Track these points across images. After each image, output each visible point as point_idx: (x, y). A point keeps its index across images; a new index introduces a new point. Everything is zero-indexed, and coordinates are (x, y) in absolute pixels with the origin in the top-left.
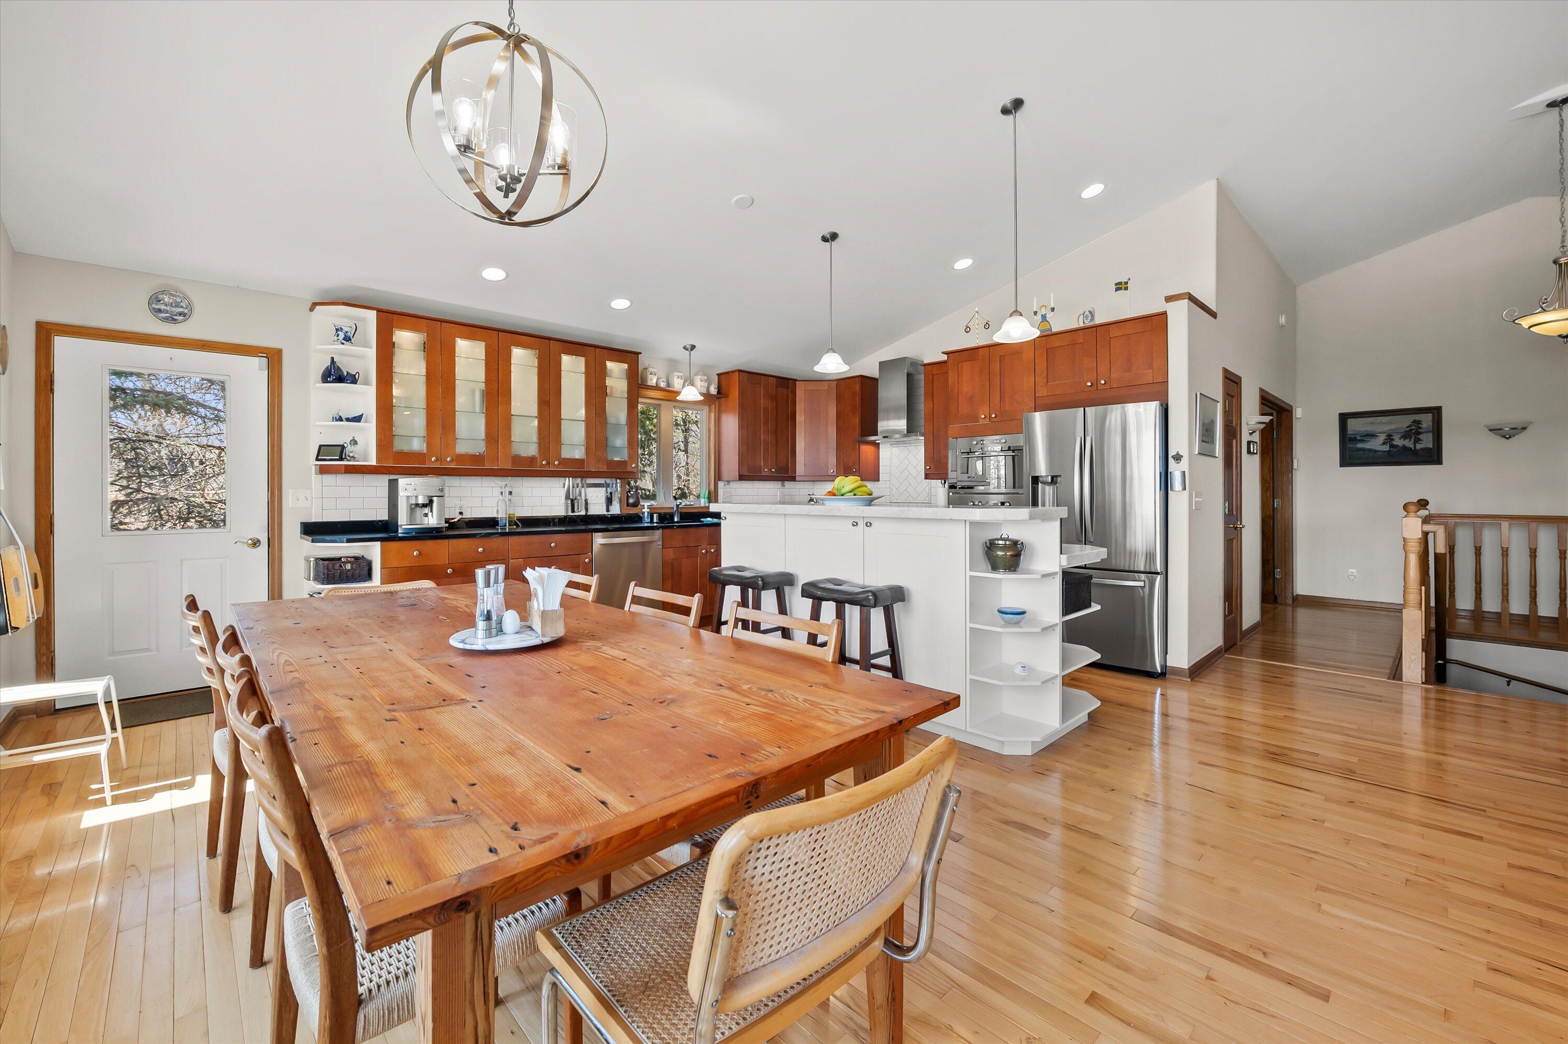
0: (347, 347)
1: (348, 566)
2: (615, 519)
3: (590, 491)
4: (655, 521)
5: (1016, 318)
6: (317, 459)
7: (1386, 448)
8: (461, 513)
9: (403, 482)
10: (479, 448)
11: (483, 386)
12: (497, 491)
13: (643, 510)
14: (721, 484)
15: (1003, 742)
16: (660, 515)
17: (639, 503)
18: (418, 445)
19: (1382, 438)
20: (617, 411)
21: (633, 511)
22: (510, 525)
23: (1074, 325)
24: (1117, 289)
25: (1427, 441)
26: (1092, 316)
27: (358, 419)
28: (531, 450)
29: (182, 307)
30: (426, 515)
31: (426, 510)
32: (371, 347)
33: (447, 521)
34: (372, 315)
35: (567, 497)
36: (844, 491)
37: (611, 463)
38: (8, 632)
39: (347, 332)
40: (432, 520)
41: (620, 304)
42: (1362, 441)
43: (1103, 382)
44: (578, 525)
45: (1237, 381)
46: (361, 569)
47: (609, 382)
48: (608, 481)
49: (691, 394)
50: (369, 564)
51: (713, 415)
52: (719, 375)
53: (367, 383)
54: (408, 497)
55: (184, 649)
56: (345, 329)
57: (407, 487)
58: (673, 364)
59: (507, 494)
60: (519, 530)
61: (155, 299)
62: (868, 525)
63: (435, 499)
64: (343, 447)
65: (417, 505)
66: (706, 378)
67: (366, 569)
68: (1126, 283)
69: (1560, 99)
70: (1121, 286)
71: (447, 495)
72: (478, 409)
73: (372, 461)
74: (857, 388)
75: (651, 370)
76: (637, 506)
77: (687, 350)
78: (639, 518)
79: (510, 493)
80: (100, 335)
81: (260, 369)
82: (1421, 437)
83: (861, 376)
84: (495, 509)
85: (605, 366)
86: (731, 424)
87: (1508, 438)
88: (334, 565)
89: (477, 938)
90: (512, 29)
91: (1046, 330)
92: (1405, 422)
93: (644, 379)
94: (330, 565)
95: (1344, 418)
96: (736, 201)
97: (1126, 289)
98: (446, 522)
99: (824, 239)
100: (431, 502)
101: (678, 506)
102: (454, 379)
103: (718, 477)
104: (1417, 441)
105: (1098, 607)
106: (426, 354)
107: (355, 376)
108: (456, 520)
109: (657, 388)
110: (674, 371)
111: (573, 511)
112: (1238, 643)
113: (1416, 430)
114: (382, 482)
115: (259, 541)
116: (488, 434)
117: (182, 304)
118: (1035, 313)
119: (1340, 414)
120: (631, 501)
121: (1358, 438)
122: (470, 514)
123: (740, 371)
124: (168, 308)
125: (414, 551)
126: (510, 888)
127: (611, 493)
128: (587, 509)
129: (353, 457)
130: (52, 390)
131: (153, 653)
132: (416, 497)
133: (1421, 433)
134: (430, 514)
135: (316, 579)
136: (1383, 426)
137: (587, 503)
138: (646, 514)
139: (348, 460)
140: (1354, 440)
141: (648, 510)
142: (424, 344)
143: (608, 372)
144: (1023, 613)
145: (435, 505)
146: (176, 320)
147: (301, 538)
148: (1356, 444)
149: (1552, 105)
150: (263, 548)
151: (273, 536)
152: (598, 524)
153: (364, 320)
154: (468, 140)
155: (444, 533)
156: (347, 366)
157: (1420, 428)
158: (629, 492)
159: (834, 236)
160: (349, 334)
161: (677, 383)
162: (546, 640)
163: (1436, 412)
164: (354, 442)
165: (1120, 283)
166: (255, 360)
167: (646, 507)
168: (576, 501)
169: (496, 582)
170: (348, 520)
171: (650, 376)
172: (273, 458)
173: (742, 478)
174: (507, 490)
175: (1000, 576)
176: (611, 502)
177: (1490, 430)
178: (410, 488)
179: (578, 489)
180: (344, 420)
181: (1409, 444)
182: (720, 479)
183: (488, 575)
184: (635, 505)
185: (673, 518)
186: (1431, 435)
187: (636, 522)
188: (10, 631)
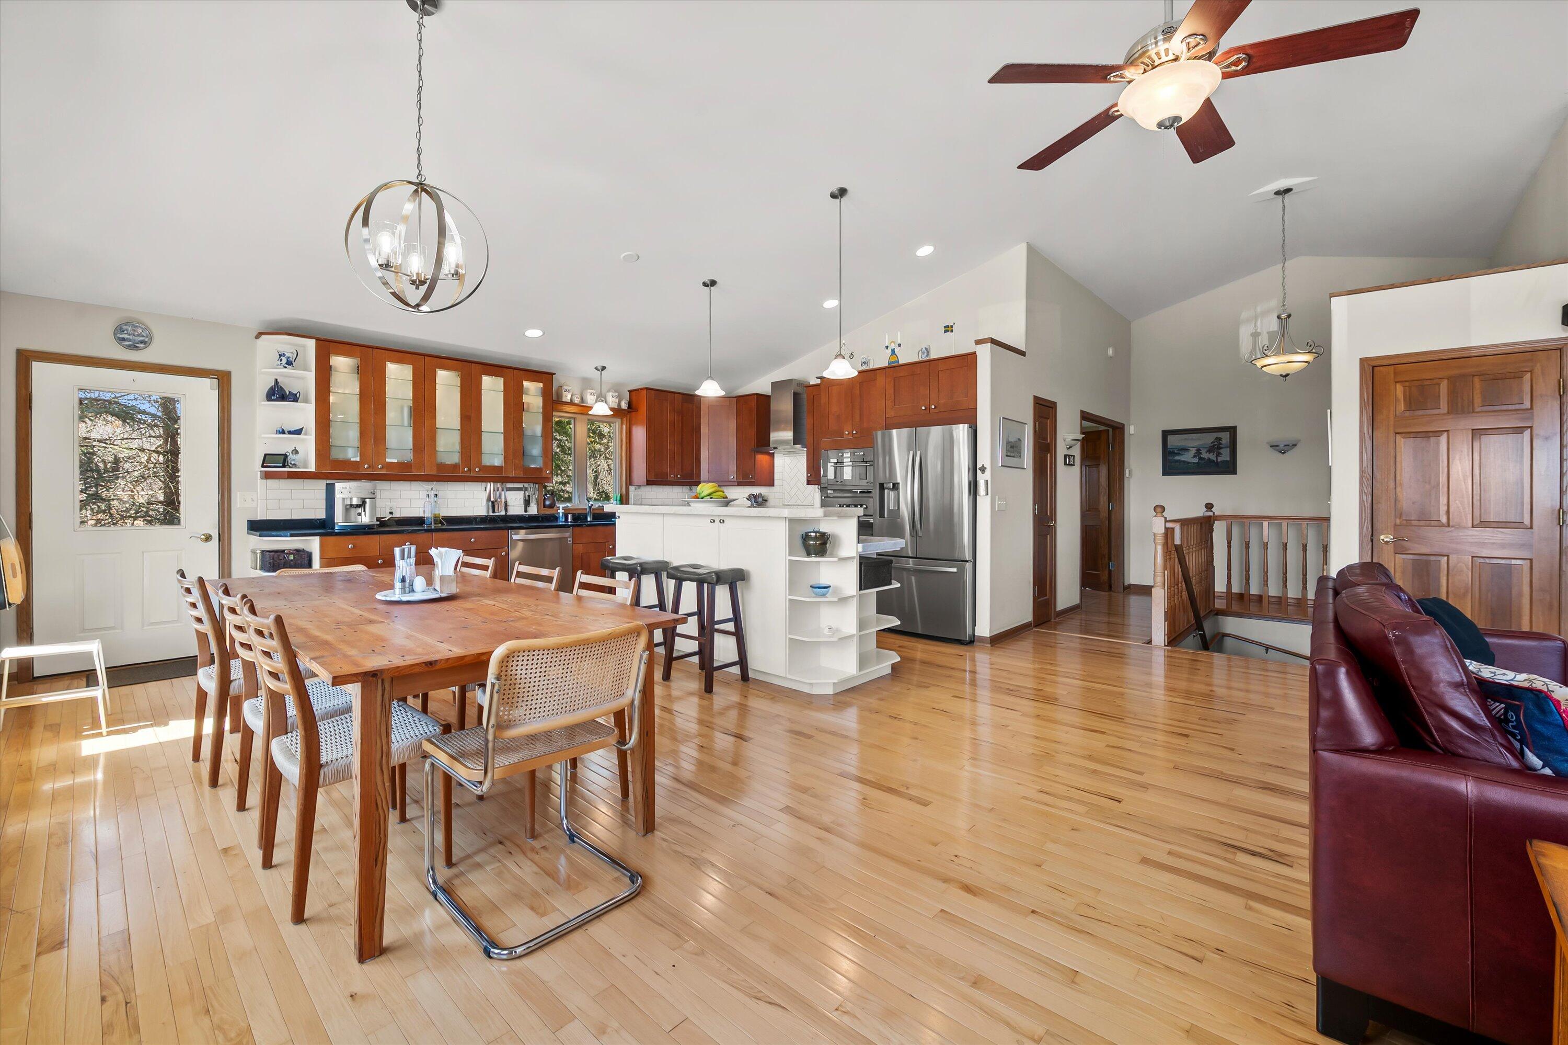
0: (289, 370)
1: (291, 557)
2: (532, 518)
3: (509, 494)
4: (569, 520)
5: (839, 360)
6: (263, 466)
7: (1196, 460)
8: (391, 513)
9: (339, 486)
10: (408, 456)
11: (410, 403)
12: (424, 494)
13: (559, 511)
14: (632, 488)
15: (811, 684)
16: (574, 515)
17: (555, 505)
18: (353, 456)
19: (1193, 451)
20: (533, 424)
21: (549, 512)
22: (435, 524)
23: (915, 359)
24: (946, 331)
25: (1225, 456)
26: (928, 352)
27: (298, 432)
28: (453, 458)
29: (143, 336)
30: (360, 514)
31: (360, 510)
32: (310, 371)
33: (378, 519)
34: (311, 344)
35: (489, 499)
36: (703, 495)
37: (527, 470)
38: (6, 607)
39: (289, 357)
40: (365, 519)
41: (534, 333)
42: (1178, 454)
43: (933, 407)
44: (498, 523)
45: (1052, 406)
46: (303, 559)
47: (525, 399)
48: (526, 485)
49: (601, 409)
50: (310, 555)
51: (624, 426)
52: (630, 391)
53: (306, 401)
54: (344, 499)
55: (145, 628)
56: (287, 355)
57: (343, 490)
58: (586, 383)
59: (433, 496)
60: (444, 527)
61: (119, 329)
62: (722, 521)
63: (368, 500)
64: (286, 456)
65: (351, 506)
66: (617, 394)
67: (307, 559)
68: (952, 326)
69: (1282, 189)
70: (948, 329)
71: (378, 496)
72: (406, 423)
73: (311, 468)
74: (754, 404)
75: (565, 387)
76: (553, 507)
77: (598, 370)
78: (555, 518)
79: (436, 496)
80: (72, 360)
81: (212, 388)
82: (1221, 451)
83: (757, 394)
84: (422, 510)
85: (522, 386)
86: (640, 434)
87: (1283, 453)
88: (279, 556)
89: (383, 704)
90: (419, 179)
91: (894, 362)
92: (1209, 439)
93: (559, 395)
94: (276, 556)
95: (1166, 434)
96: (624, 257)
97: (952, 331)
98: (377, 521)
99: (705, 284)
100: (364, 503)
101: (590, 507)
102: (385, 398)
103: (629, 482)
104: (1219, 454)
105: (899, 585)
106: (359, 375)
107: (296, 395)
108: (386, 519)
109: (571, 403)
110: (587, 389)
111: (494, 511)
112: (1053, 620)
113: (1218, 445)
114: (321, 485)
115: (210, 536)
116: (414, 445)
117: (143, 333)
118: (887, 347)
119: (1162, 431)
120: (548, 503)
121: (1176, 452)
122: (398, 514)
123: (647, 389)
124: (131, 337)
125: (349, 544)
126: (397, 672)
127: (529, 496)
128: (506, 510)
129: (294, 464)
130: (30, 408)
131: (117, 631)
132: (351, 499)
133: (1222, 448)
134: (363, 513)
135: (261, 569)
136: (1193, 442)
137: (506, 505)
138: (561, 515)
139: (290, 467)
140: (1172, 453)
141: (563, 511)
142: (358, 367)
143: (525, 390)
144: (828, 587)
145: (367, 506)
146: (138, 347)
147: (248, 533)
148: (1174, 457)
149: (1278, 193)
150: (215, 543)
151: (223, 531)
152: (516, 523)
153: (304, 346)
154: (388, 261)
155: (376, 530)
156: (290, 386)
157: (1221, 444)
158: (546, 495)
159: (713, 283)
160: (291, 359)
161: (590, 399)
162: (444, 595)
163: (1232, 430)
164: (296, 452)
165: (947, 327)
166: (207, 382)
167: (561, 508)
168: (496, 503)
169: (409, 557)
170: (289, 518)
171: (565, 393)
172: (223, 466)
173: (649, 483)
174: (433, 493)
175: (813, 559)
176: (529, 504)
177: (1271, 446)
178: (345, 491)
179: (498, 493)
180: (286, 432)
181: (1212, 456)
182: (631, 484)
183: (403, 552)
184: (552, 506)
185: (586, 518)
186: (1228, 450)
187: (552, 521)
188: (7, 606)
